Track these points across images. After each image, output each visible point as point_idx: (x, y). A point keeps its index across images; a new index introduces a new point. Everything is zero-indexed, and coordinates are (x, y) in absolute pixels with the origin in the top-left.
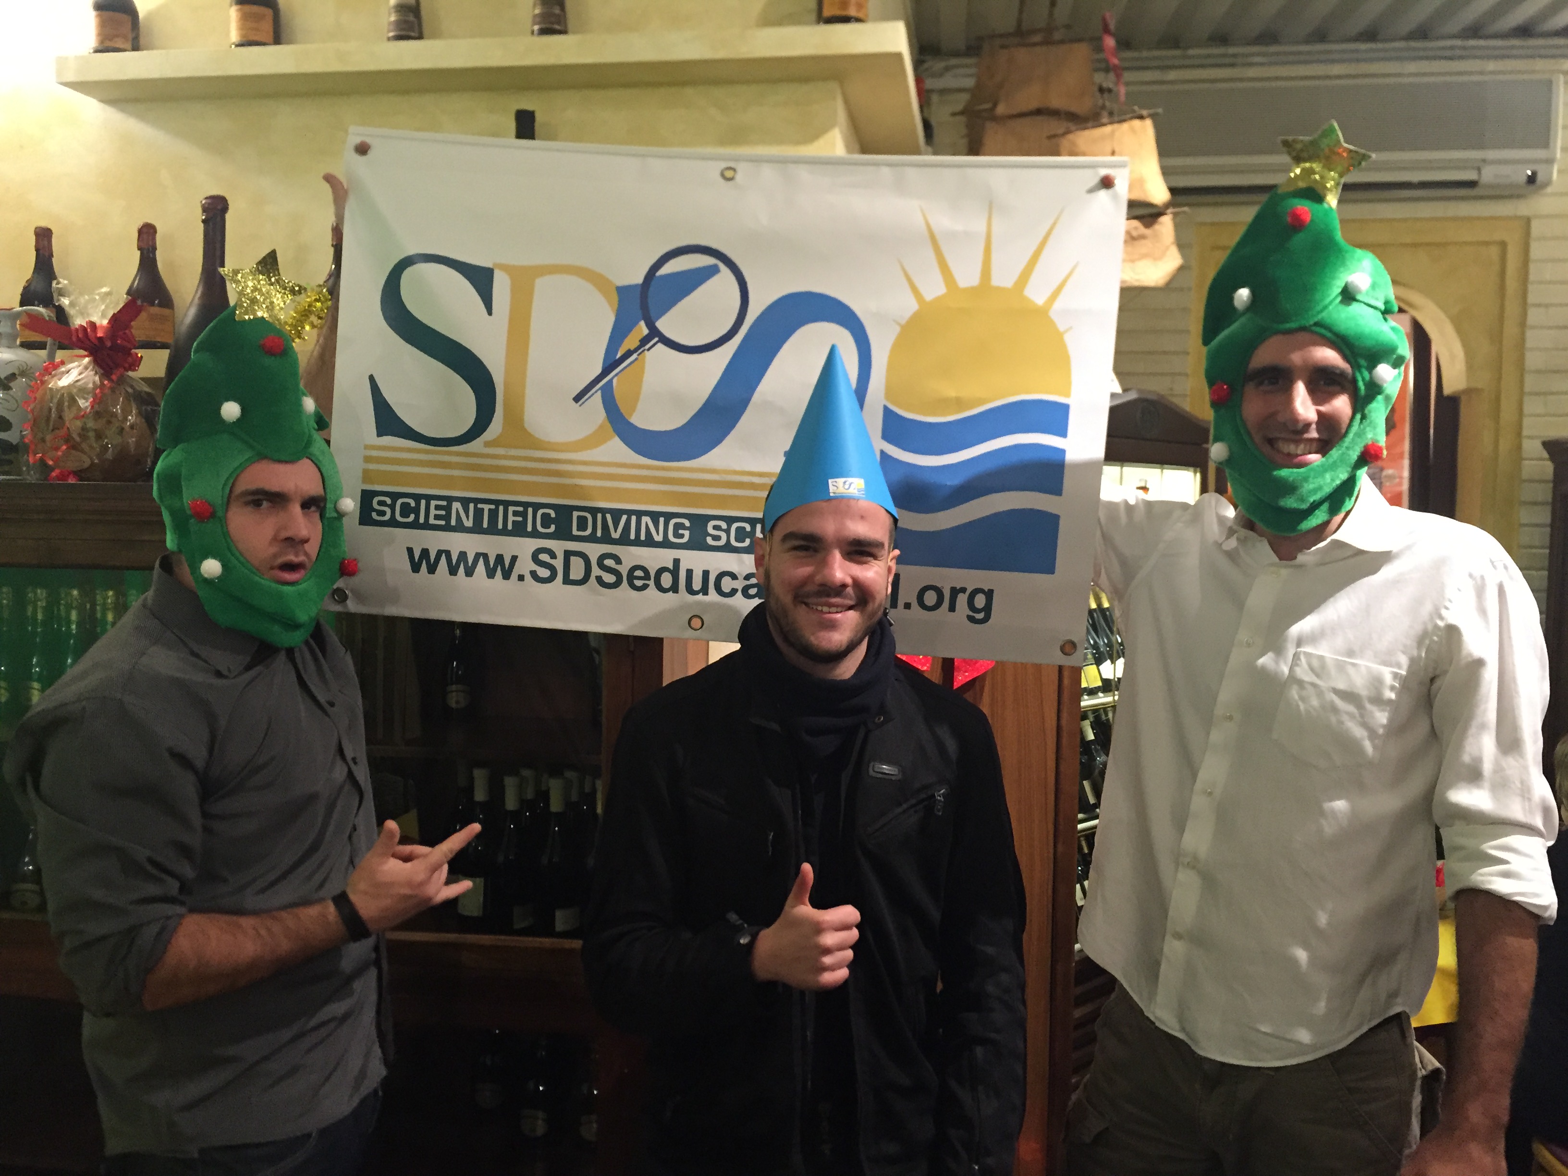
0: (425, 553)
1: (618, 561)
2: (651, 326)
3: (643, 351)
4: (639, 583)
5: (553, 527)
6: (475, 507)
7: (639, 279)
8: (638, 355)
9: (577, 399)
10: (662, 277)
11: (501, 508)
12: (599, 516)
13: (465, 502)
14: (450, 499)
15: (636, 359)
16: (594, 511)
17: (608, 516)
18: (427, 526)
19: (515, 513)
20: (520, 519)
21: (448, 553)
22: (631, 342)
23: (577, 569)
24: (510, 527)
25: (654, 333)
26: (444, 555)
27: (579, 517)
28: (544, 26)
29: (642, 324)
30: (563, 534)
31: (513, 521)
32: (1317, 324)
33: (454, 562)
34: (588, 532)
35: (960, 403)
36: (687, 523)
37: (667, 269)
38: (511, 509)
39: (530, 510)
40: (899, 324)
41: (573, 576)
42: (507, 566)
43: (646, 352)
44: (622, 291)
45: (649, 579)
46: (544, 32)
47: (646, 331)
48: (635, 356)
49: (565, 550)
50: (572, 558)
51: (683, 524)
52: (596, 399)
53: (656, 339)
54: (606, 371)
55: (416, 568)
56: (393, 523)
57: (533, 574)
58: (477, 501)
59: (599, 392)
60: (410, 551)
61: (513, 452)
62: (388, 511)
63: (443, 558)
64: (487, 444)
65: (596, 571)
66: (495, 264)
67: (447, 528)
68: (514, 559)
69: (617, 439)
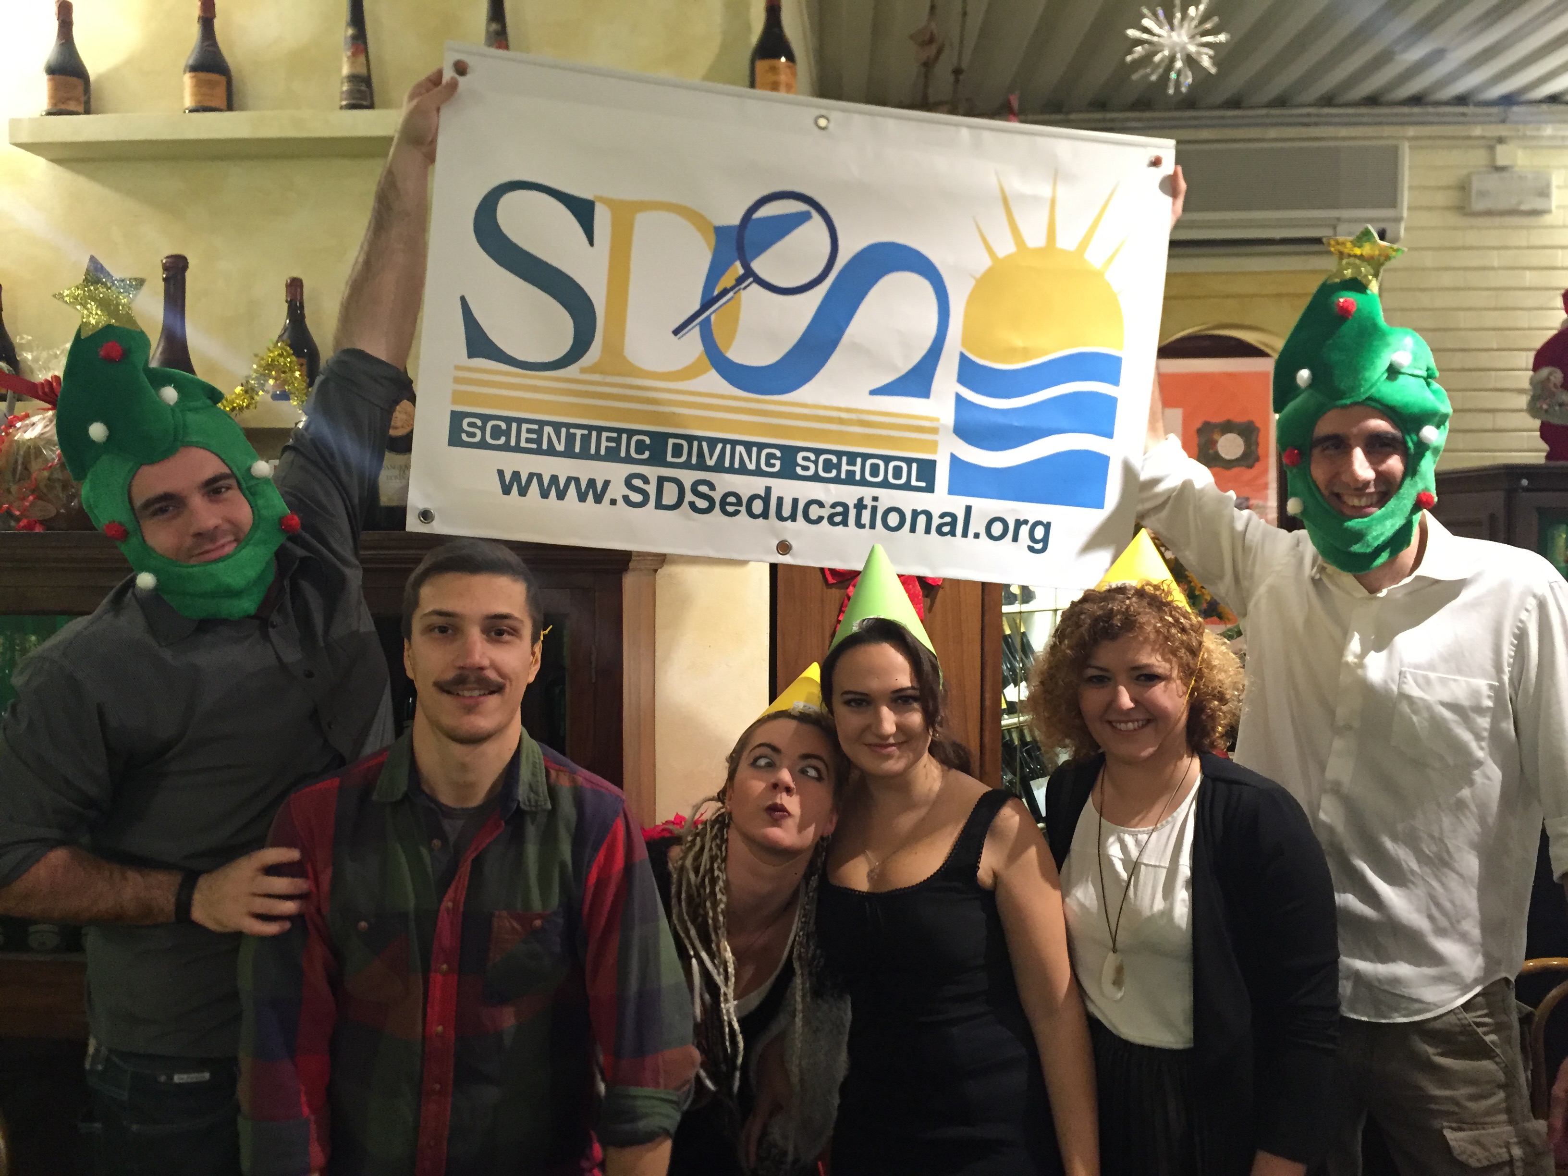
0: (516, 475)
1: (712, 487)
2: (746, 266)
4: (730, 509)
5: (647, 454)
6: (568, 433)
7: (736, 220)
8: (735, 293)
9: (676, 332)
10: (758, 219)
11: (594, 434)
12: (695, 443)
13: (557, 427)
14: (542, 424)
15: (732, 298)
16: (690, 439)
17: (704, 444)
18: (518, 449)
19: (609, 439)
20: (614, 445)
21: (540, 477)
22: (727, 280)
23: (670, 494)
24: (603, 452)
25: (749, 273)
26: (535, 477)
27: (674, 445)
29: (738, 264)
30: (658, 459)
31: (607, 447)
32: (1368, 399)
33: (546, 485)
34: (683, 459)
35: (1026, 353)
36: (778, 454)
37: (763, 212)
38: (605, 435)
39: (624, 436)
40: (974, 278)
41: (665, 502)
42: (599, 489)
43: (741, 290)
44: (720, 232)
45: (741, 505)
47: (741, 271)
48: (731, 294)
49: (658, 476)
50: (665, 483)
51: (775, 454)
52: (694, 334)
53: (751, 279)
54: (705, 306)
55: (506, 491)
56: (483, 445)
57: (626, 499)
58: (569, 426)
59: (698, 327)
60: (501, 473)
61: (609, 379)
62: (478, 433)
63: (535, 480)
64: (583, 370)
65: (689, 497)
66: (596, 197)
67: (539, 451)
68: (607, 483)
69: (713, 372)
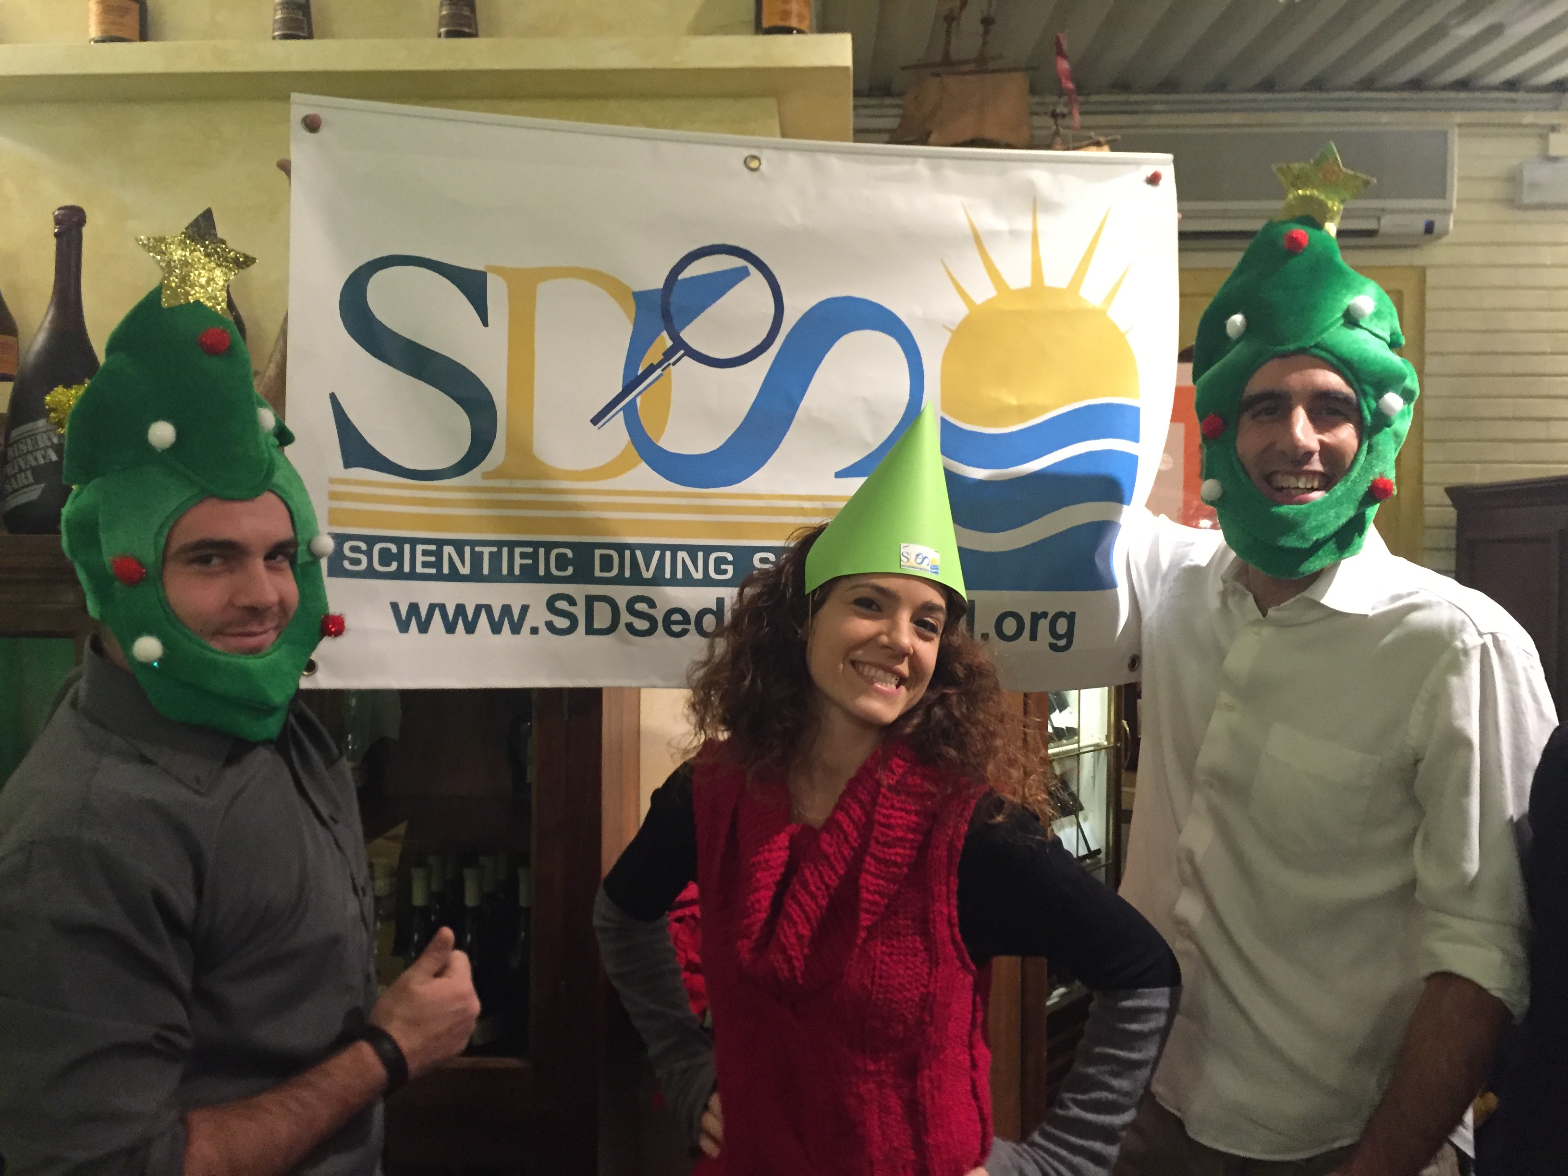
0: (414, 608)
1: (652, 604)
2: (675, 337)
3: (669, 364)
4: (676, 628)
5: (570, 570)
6: (473, 552)
7: (660, 284)
8: (663, 370)
9: (595, 421)
10: (685, 280)
11: (505, 550)
12: (627, 553)
13: (459, 545)
14: (441, 543)
15: (661, 375)
16: (621, 548)
17: (638, 553)
18: (413, 576)
19: (523, 556)
20: (530, 561)
21: (442, 608)
22: (653, 355)
23: (602, 616)
24: (517, 571)
25: (679, 344)
26: (437, 609)
27: (602, 556)
28: (452, 28)
29: (665, 334)
30: (583, 575)
31: (521, 565)
32: (1317, 346)
33: (451, 617)
34: (615, 572)
35: (1021, 412)
36: (730, 557)
37: (689, 272)
38: (518, 551)
39: (542, 551)
40: (950, 330)
41: (597, 625)
42: (516, 617)
43: (671, 366)
44: (641, 298)
45: (690, 624)
46: (451, 34)
47: (669, 343)
48: (659, 372)
49: (587, 596)
50: (595, 603)
51: (725, 558)
52: (617, 421)
53: (682, 352)
54: (628, 389)
55: (404, 627)
56: (370, 573)
57: (550, 626)
58: (473, 543)
59: (621, 413)
60: (395, 606)
61: (520, 484)
62: (364, 559)
63: (437, 613)
64: (486, 476)
65: (625, 617)
66: (486, 267)
67: (439, 577)
68: (525, 609)
69: (644, 466)
